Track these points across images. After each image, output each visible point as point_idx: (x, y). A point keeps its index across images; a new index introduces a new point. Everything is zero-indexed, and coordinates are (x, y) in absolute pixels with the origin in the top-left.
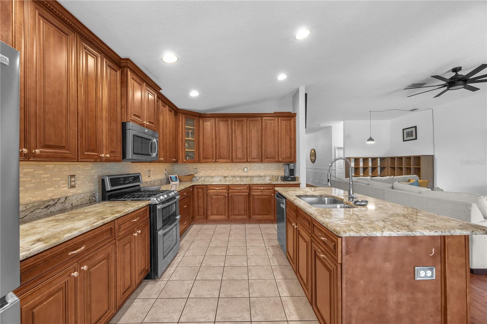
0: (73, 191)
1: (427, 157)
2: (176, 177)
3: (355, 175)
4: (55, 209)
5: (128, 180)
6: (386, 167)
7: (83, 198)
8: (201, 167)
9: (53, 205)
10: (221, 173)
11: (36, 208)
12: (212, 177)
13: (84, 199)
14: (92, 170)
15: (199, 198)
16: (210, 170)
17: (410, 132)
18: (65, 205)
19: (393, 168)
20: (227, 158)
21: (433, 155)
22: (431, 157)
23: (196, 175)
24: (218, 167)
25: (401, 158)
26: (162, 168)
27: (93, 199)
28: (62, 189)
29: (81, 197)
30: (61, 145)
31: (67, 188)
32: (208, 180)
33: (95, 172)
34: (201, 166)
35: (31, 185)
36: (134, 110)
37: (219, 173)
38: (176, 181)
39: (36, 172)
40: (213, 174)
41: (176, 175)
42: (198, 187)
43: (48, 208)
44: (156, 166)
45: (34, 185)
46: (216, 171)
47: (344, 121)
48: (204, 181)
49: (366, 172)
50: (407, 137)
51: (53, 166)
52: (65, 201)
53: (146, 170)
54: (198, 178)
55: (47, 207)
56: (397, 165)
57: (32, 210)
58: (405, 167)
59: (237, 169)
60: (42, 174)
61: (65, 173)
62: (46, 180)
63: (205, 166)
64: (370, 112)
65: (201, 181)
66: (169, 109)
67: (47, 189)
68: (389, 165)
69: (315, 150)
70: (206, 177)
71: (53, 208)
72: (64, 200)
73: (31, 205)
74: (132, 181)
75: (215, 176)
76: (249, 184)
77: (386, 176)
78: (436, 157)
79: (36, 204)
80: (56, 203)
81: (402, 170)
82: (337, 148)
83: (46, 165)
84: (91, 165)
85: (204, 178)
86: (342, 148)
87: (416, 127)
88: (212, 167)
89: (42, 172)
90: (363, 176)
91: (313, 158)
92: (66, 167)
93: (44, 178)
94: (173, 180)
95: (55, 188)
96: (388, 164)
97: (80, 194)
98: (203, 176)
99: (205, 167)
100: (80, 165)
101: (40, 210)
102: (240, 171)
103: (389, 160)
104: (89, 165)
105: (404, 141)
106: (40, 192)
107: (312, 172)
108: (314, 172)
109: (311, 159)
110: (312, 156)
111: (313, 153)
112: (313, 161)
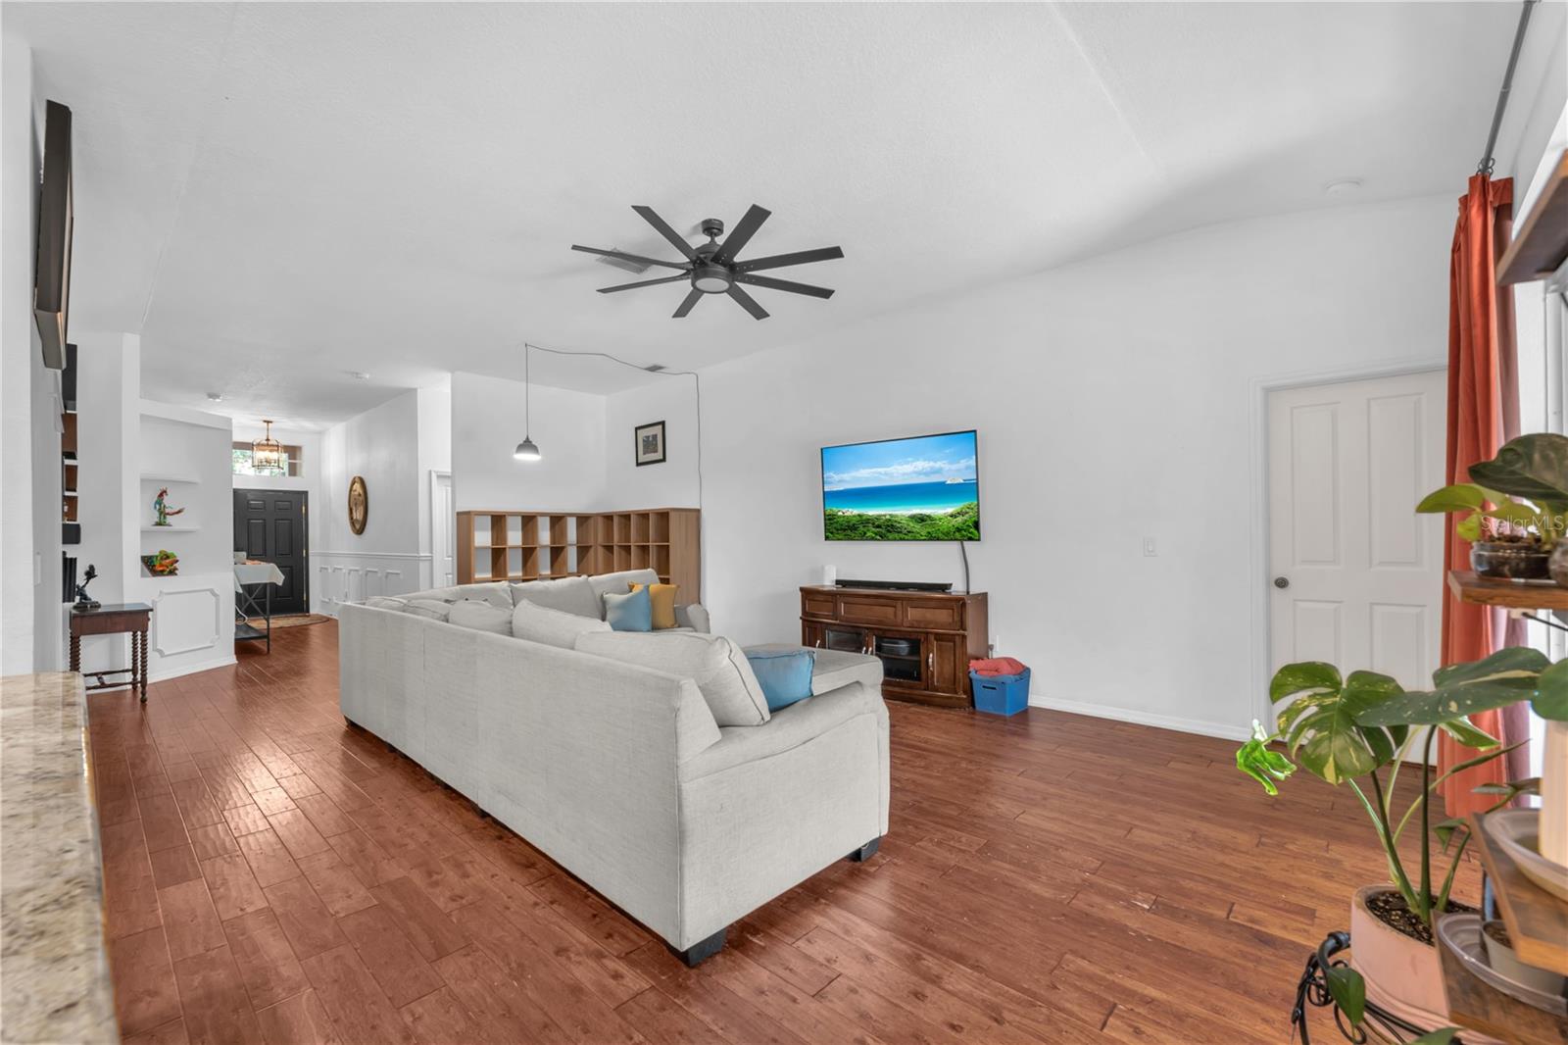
1: (684, 513)
3: (493, 577)
6: (591, 547)
17: (651, 439)
19: (609, 549)
21: (698, 507)
22: (694, 514)
25: (626, 517)
47: (452, 372)
49: (529, 564)
50: (644, 454)
56: (620, 541)
58: (638, 546)
64: (525, 349)
68: (601, 539)
69: (366, 481)
77: (565, 577)
78: (704, 514)
81: (630, 554)
82: (439, 477)
86: (449, 477)
87: (663, 423)
90: (524, 581)
91: (358, 515)
96: (597, 536)
103: (600, 520)
105: (638, 464)
107: (357, 570)
108: (360, 573)
109: (352, 518)
110: (356, 504)
111: (360, 495)
112: (359, 527)
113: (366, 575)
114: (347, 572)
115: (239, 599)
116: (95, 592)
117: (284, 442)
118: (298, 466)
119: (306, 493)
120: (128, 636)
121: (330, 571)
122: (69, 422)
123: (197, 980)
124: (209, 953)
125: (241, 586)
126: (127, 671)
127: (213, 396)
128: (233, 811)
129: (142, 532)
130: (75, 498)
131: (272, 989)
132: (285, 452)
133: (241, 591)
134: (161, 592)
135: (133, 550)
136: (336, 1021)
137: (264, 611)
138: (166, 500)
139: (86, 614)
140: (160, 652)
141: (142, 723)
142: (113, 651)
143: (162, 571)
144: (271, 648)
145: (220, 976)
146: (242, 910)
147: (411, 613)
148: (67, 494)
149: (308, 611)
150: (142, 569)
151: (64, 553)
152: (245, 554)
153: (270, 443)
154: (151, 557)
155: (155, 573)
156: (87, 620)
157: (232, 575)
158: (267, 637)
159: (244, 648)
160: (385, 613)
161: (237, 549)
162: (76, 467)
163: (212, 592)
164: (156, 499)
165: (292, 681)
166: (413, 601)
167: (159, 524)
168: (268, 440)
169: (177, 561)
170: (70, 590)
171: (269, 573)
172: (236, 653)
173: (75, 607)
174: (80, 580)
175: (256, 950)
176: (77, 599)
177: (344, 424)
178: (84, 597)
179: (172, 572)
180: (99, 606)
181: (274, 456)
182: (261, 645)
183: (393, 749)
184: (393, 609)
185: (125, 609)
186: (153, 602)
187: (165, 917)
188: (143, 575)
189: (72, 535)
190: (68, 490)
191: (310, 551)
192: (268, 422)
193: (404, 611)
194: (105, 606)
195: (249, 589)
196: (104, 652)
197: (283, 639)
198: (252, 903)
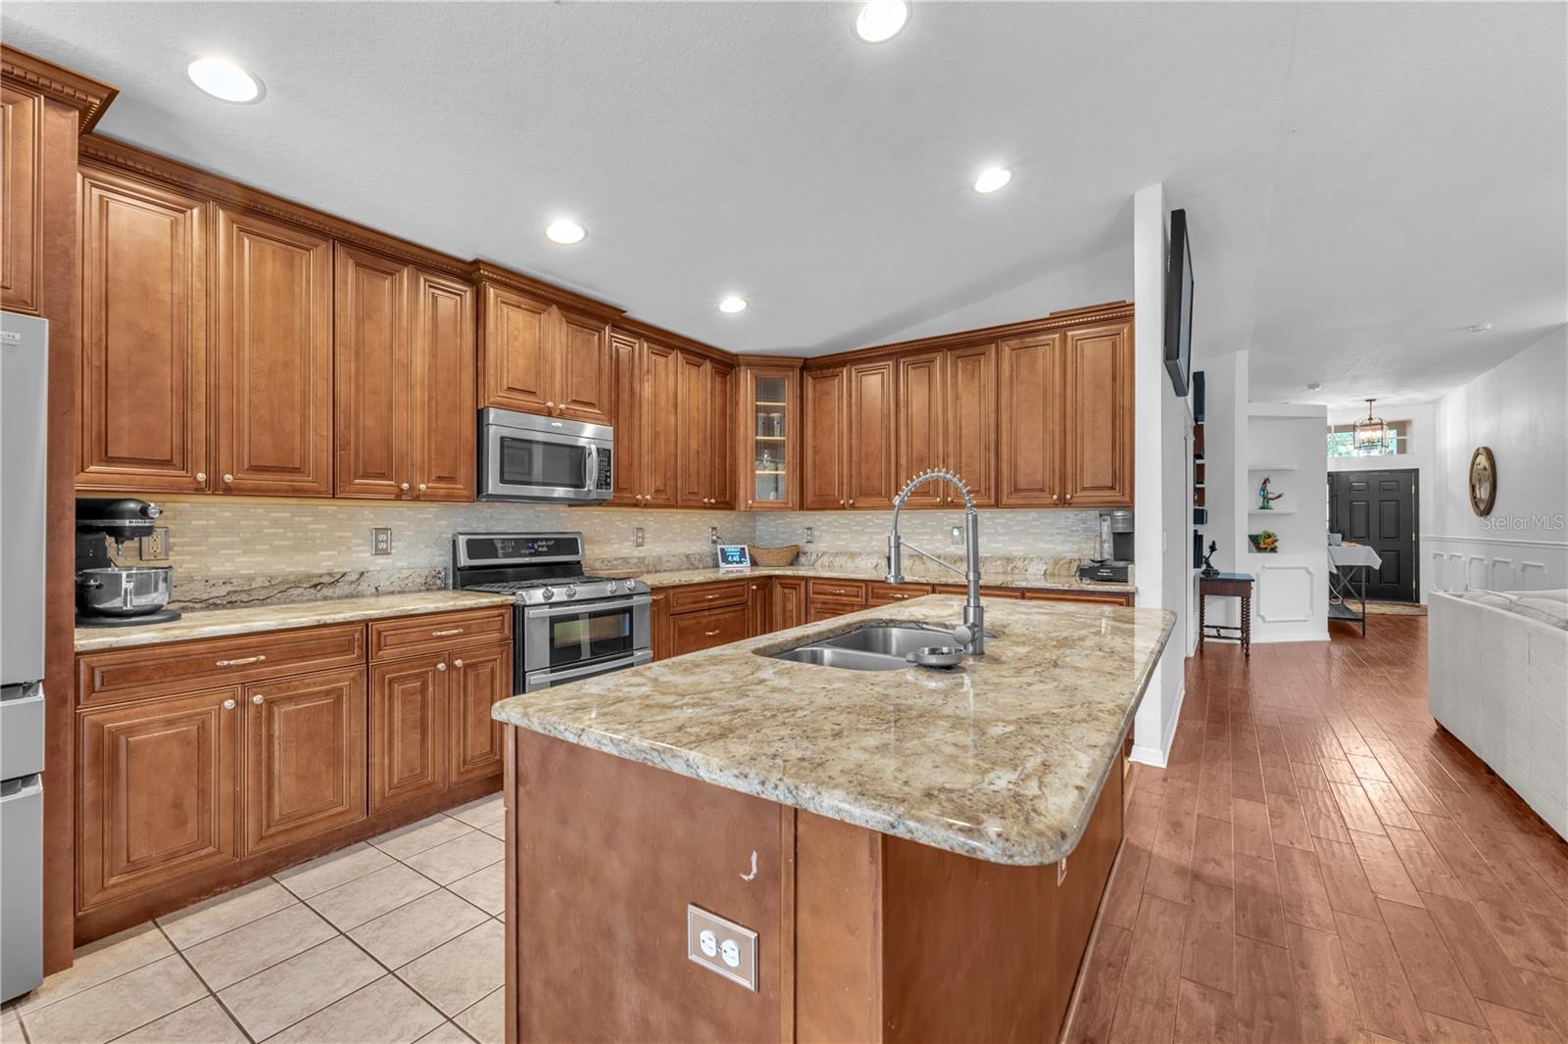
0: (382, 560)
2: (743, 549)
4: (334, 592)
5: (533, 547)
7: (407, 578)
8: (824, 525)
9: (329, 584)
10: (879, 544)
11: (293, 585)
12: (853, 555)
13: (411, 579)
14: (437, 520)
15: (788, 615)
16: (846, 533)
18: (360, 587)
20: (880, 494)
23: (810, 548)
24: (871, 524)
26: (700, 524)
27: (435, 584)
28: (355, 555)
29: (402, 576)
30: (290, 466)
31: (368, 554)
32: (841, 566)
33: (447, 526)
34: (824, 520)
35: (286, 543)
36: (508, 377)
37: (874, 543)
38: (741, 562)
39: (297, 519)
40: (854, 547)
41: (742, 546)
42: (784, 581)
43: (319, 587)
44: (671, 519)
45: (291, 542)
46: (866, 538)
48: (829, 566)
51: (334, 508)
52: (359, 579)
53: (626, 526)
54: (814, 557)
55: (315, 586)
57: (282, 588)
59: (929, 530)
60: (308, 523)
61: (364, 523)
62: (318, 534)
63: (835, 520)
65: (822, 566)
66: (685, 358)
67: (321, 553)
69: (1494, 452)
70: (837, 553)
71: (331, 590)
72: (357, 576)
73: (280, 579)
74: (545, 549)
75: (860, 554)
76: (931, 581)
79: (292, 578)
80: (337, 581)
83: (318, 505)
84: (436, 509)
85: (831, 559)
88: (852, 523)
89: (310, 519)
91: (1483, 493)
92: (366, 512)
93: (314, 531)
94: (730, 559)
95: (339, 553)
97: (400, 569)
98: (827, 552)
99: (835, 523)
100: (405, 509)
101: (300, 591)
102: (940, 537)
104: (430, 509)
106: (305, 557)
107: (1482, 560)
108: (1486, 563)
109: (1475, 498)
110: (1480, 480)
111: (1485, 469)
112: (1485, 508)
113: (1494, 565)
114: (1468, 560)
115: (1334, 579)
116: (1218, 562)
117: (1388, 418)
118: (1408, 442)
119: (1417, 471)
120: (1238, 599)
121: (1445, 558)
122: (1198, 431)
123: (1248, 873)
124: (1260, 860)
125: (1337, 567)
126: (1237, 629)
127: (1312, 386)
128: (1300, 765)
129: (1249, 515)
130: (1203, 489)
131: (1303, 914)
132: (1390, 429)
133: (1335, 571)
134: (1263, 567)
135: (1242, 530)
136: (1354, 975)
137: (1360, 595)
138: (1269, 487)
139: (1209, 578)
140: (1263, 618)
141: (1245, 674)
142: (1228, 611)
143: (1265, 549)
144: (1366, 631)
145: (1264, 881)
146: (1292, 843)
147: (1517, 613)
148: (1198, 486)
149: (1418, 601)
150: (1249, 545)
151: (1196, 531)
152: (1340, 535)
153: (1372, 422)
154: (1257, 536)
155: (1260, 549)
156: (1212, 584)
157: (1325, 555)
158: (1362, 620)
159: (1338, 628)
160: (1481, 608)
161: (1332, 530)
162: (1203, 465)
163: (1307, 570)
164: (1260, 486)
165: (1383, 669)
166: (1525, 599)
167: (1263, 508)
168: (1370, 419)
169: (1277, 541)
170: (1198, 559)
171: (1365, 556)
172: (1329, 631)
173: (1203, 573)
174: (1206, 552)
175: (1297, 879)
176: (1204, 567)
177: (1465, 386)
178: (1208, 565)
179: (1273, 550)
180: (1218, 574)
181: (1377, 434)
182: (1357, 627)
183: (1491, 772)
184: (1495, 606)
185: (1237, 578)
186: (1258, 574)
187: (1235, 818)
188: (1250, 551)
189: (1200, 517)
190: (1198, 483)
191: (1421, 535)
192: (1371, 401)
193: (1509, 610)
194: (1223, 574)
195: (1345, 570)
196: (1222, 611)
197: (1382, 626)
198: (1301, 844)
